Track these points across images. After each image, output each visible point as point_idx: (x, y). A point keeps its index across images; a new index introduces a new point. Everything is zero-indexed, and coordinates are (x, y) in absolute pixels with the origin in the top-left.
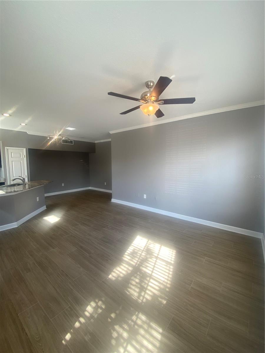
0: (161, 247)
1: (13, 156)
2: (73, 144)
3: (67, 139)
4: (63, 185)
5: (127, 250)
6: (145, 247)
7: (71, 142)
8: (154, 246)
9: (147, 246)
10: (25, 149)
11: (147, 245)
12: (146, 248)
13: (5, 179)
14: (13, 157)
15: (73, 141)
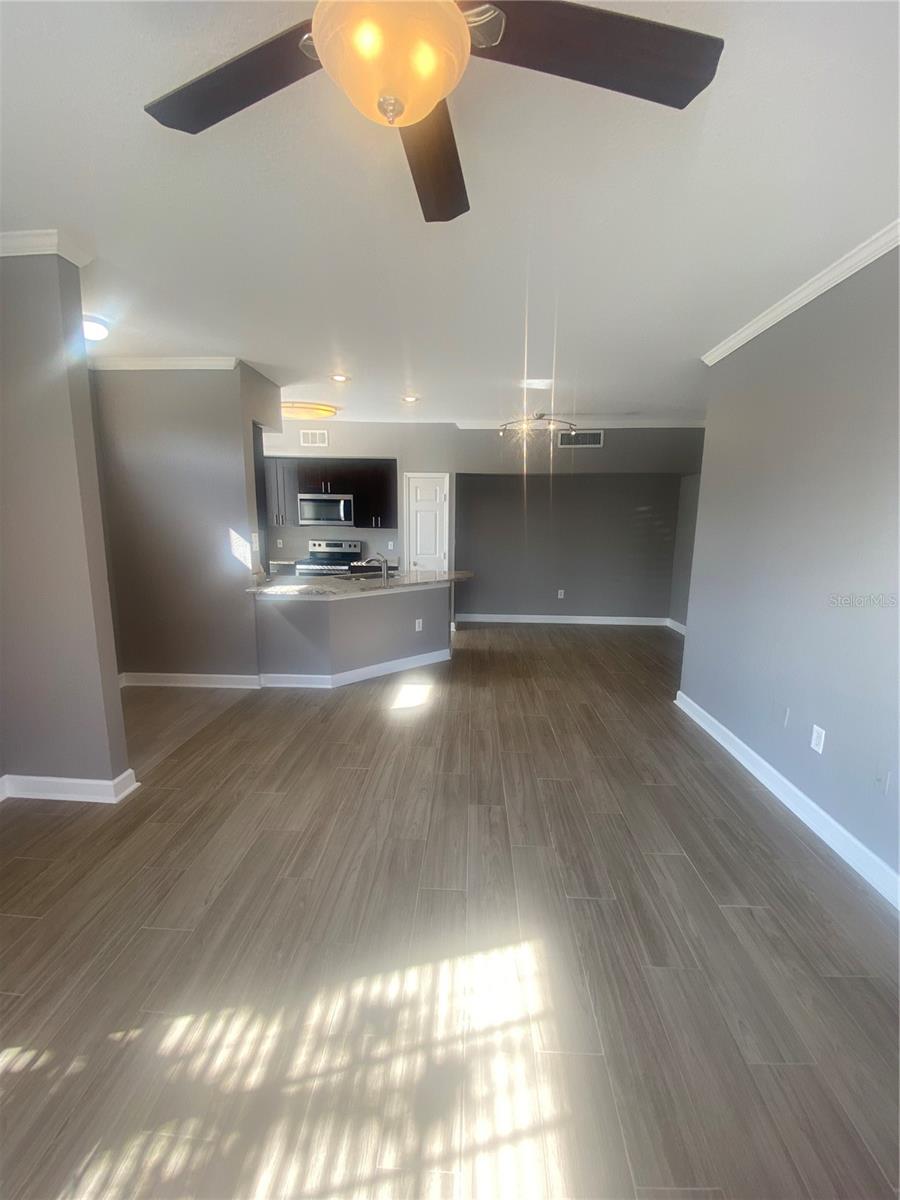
0: (537, 1130)
1: (419, 497)
2: (602, 445)
3: (567, 426)
4: (561, 594)
5: (386, 971)
6: (470, 1035)
7: (594, 438)
8: (511, 1089)
9: (480, 1042)
10: (448, 475)
11: (497, 1039)
12: (460, 1048)
13: (400, 560)
14: (421, 500)
15: (602, 432)
